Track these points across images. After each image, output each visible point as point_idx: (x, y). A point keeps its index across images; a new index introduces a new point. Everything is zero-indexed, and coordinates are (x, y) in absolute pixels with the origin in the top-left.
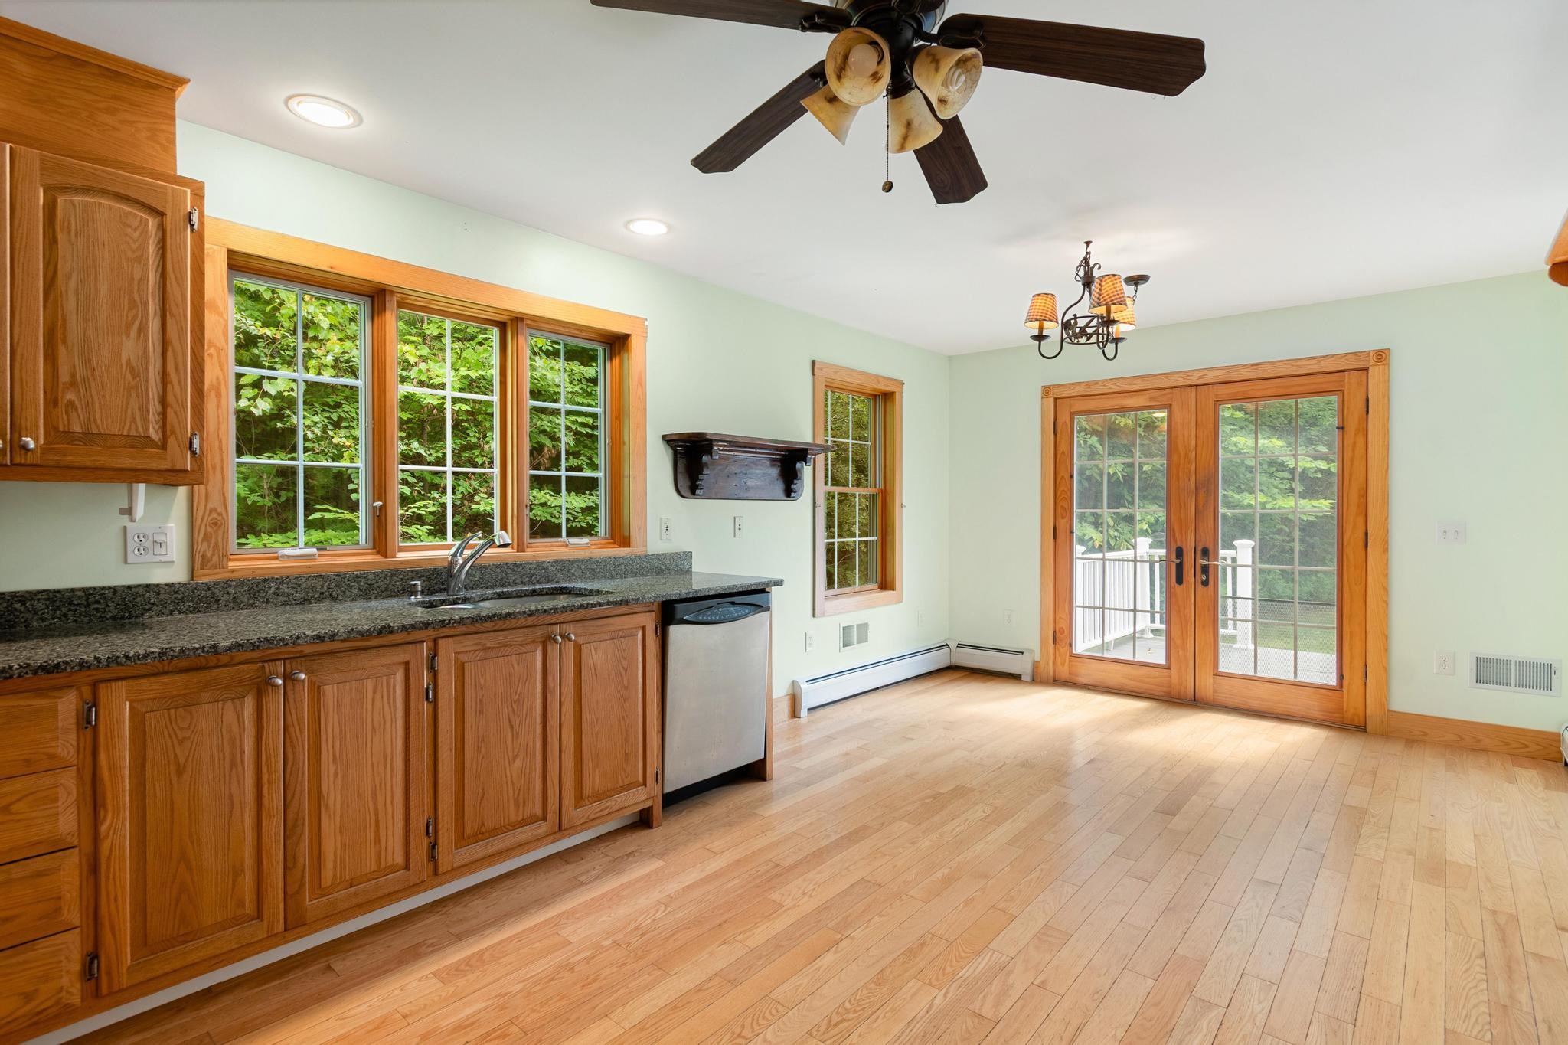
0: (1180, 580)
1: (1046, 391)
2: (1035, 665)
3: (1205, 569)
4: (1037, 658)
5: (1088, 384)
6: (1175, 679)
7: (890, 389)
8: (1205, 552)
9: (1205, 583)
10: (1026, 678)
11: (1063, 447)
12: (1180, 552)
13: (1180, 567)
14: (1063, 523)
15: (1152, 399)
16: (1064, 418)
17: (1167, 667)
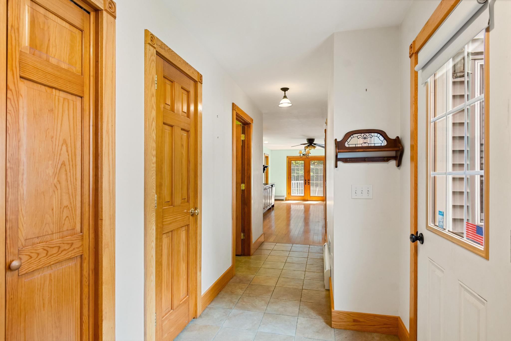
0: (306, 184)
1: (287, 157)
2: (286, 198)
3: (309, 183)
4: (286, 197)
5: (293, 156)
6: (305, 198)
7: (268, 156)
8: (309, 180)
9: (309, 184)
10: (284, 200)
11: (290, 165)
12: (306, 180)
13: (306, 182)
14: (290, 176)
15: (302, 159)
16: (290, 161)
17: (304, 196)
